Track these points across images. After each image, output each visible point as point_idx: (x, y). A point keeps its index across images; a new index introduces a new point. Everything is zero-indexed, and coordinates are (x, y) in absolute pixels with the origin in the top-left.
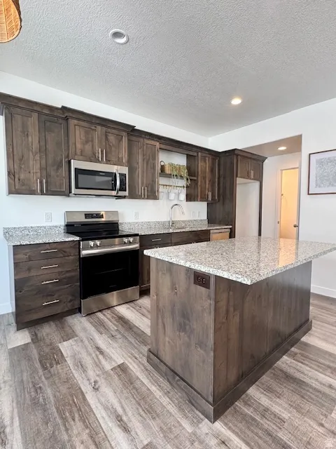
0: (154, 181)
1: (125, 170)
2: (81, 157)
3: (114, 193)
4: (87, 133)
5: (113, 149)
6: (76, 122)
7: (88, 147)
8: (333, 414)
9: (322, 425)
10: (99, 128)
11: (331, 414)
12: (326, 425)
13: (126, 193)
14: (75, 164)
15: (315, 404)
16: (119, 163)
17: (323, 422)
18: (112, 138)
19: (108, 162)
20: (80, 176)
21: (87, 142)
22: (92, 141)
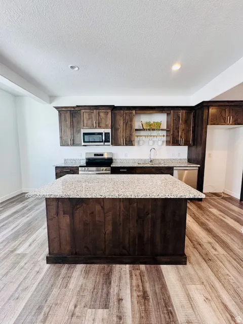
0: (131, 134)
1: (109, 131)
2: (86, 128)
3: (102, 144)
4: (89, 115)
5: (103, 120)
6: (84, 111)
7: (90, 122)
8: (90, 310)
9: (75, 307)
10: (95, 111)
11: (90, 308)
12: (77, 309)
13: (110, 143)
14: (83, 131)
15: (92, 297)
16: (106, 127)
17: (79, 306)
18: (102, 115)
19: (100, 127)
20: (85, 136)
21: (89, 119)
22: (92, 118)
